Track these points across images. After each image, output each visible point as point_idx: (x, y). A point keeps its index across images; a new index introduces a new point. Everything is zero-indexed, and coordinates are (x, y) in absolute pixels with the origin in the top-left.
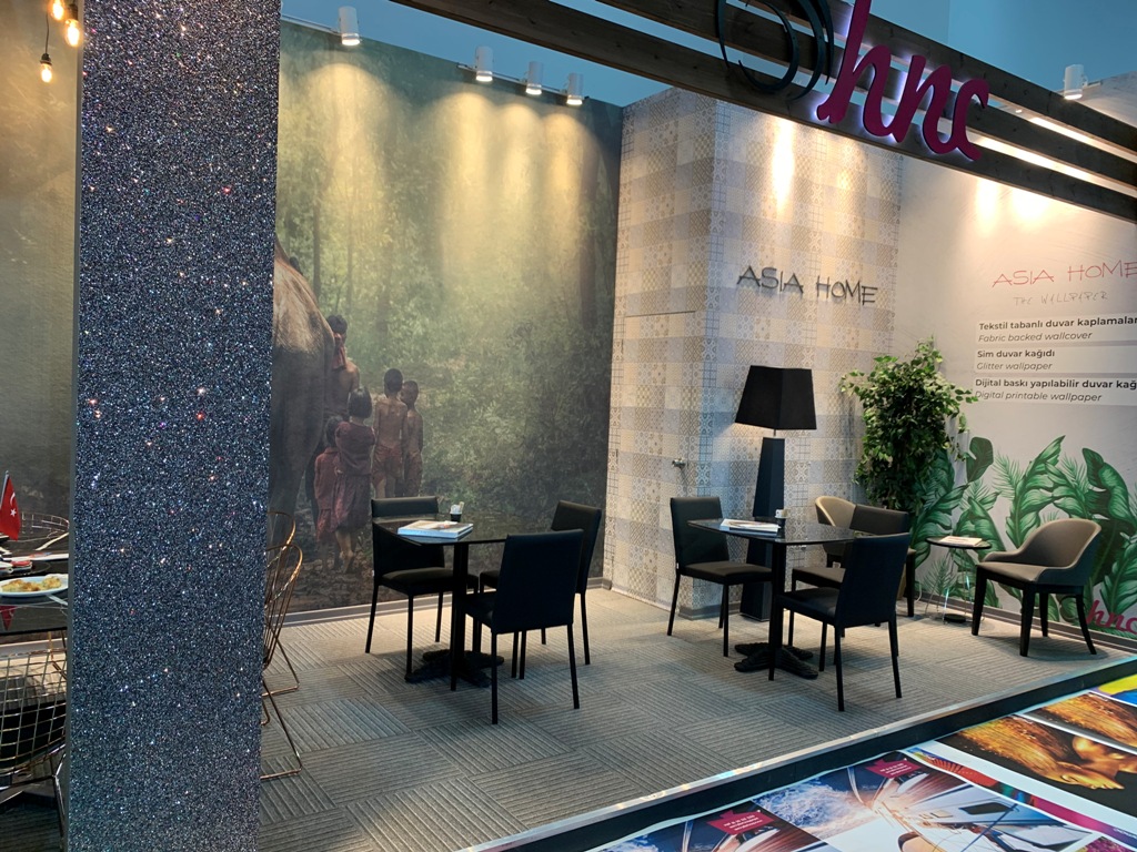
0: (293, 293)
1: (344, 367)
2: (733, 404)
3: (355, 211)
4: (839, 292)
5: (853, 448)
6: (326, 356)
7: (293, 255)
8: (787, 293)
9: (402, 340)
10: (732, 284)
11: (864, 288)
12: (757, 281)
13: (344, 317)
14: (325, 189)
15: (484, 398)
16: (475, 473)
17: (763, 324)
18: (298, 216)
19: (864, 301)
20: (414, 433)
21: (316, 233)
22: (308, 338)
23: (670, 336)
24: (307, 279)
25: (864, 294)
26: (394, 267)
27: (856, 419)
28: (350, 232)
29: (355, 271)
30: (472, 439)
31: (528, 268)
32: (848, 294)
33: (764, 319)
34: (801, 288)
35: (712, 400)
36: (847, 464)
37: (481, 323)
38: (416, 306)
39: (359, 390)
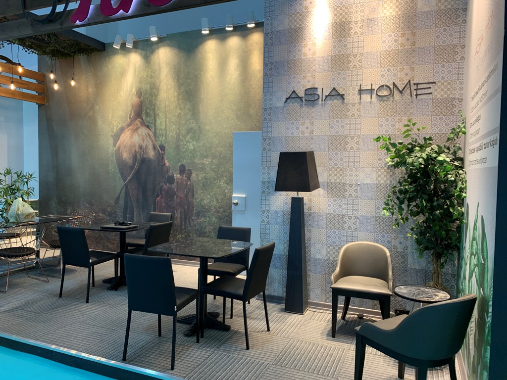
3: (167, 103)
4: (385, 92)
8: (329, 102)
9: (185, 152)
10: (281, 104)
11: (417, 84)
12: (301, 98)
14: (157, 97)
15: (219, 176)
16: (216, 210)
17: (307, 125)
18: (149, 109)
19: (417, 95)
20: (191, 191)
21: (155, 114)
22: (153, 154)
25: (416, 89)
26: (181, 122)
28: (165, 111)
29: (168, 126)
30: (215, 194)
31: (239, 113)
32: (396, 92)
34: (342, 96)
37: (217, 142)
38: (190, 137)
39: (170, 173)
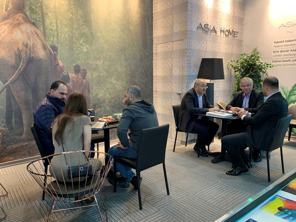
0: (35, 36)
1: (58, 64)
2: (196, 72)
3: (57, 4)
4: (227, 33)
5: (232, 85)
6: (51, 60)
7: (34, 21)
8: (212, 33)
9: (79, 54)
10: (195, 30)
11: (234, 32)
12: (203, 29)
13: (56, 45)
15: (110, 74)
16: (109, 101)
17: (205, 44)
18: (34, 5)
19: (234, 37)
20: (86, 88)
21: (42, 12)
22: (43, 53)
23: (174, 49)
24: (40, 31)
25: (234, 34)
26: (74, 26)
27: (232, 76)
28: (56, 13)
29: (59, 28)
30: (107, 89)
31: (123, 27)
32: (230, 34)
33: (205, 42)
34: (216, 31)
35: (190, 71)
36: (230, 91)
37: (108, 47)
38: (83, 41)
39: (65, 73)
